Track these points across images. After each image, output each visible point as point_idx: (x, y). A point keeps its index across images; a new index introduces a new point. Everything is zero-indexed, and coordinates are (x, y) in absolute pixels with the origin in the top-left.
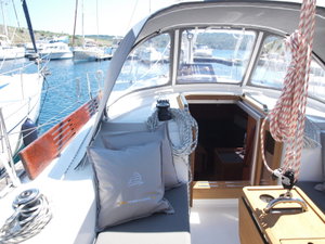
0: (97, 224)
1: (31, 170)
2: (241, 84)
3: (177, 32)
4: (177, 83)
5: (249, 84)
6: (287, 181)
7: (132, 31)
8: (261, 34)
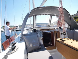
0: (27, 52)
1: (5, 48)
2: (48, 27)
3: (35, 16)
4: (35, 28)
5: (50, 27)
6: (64, 34)
7: (28, 13)
8: (51, 16)
